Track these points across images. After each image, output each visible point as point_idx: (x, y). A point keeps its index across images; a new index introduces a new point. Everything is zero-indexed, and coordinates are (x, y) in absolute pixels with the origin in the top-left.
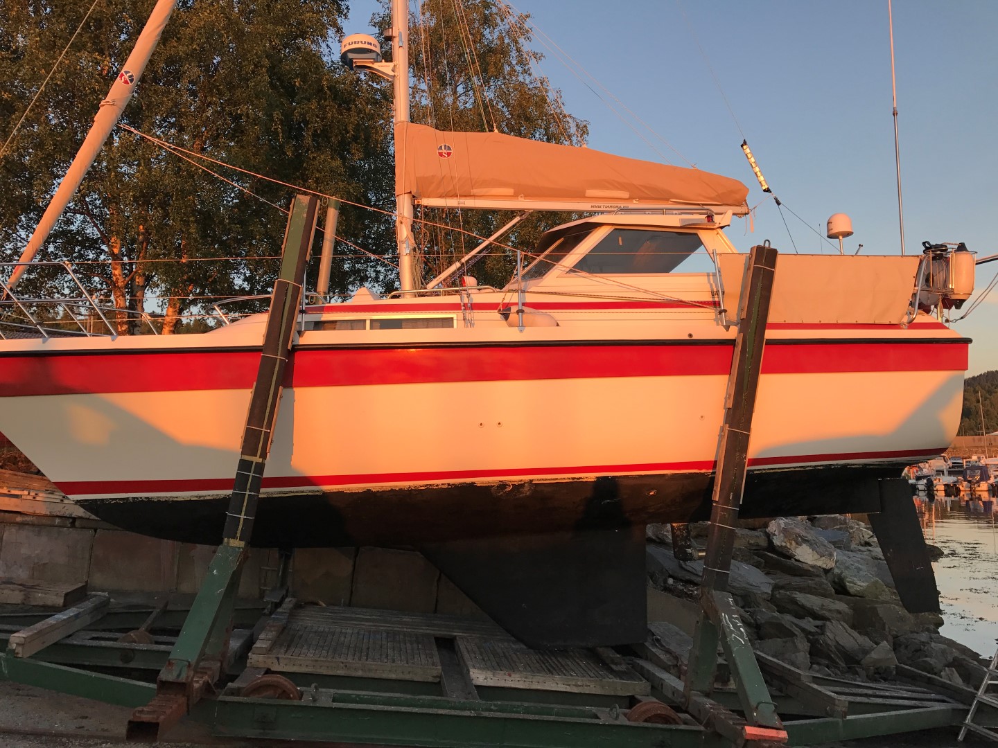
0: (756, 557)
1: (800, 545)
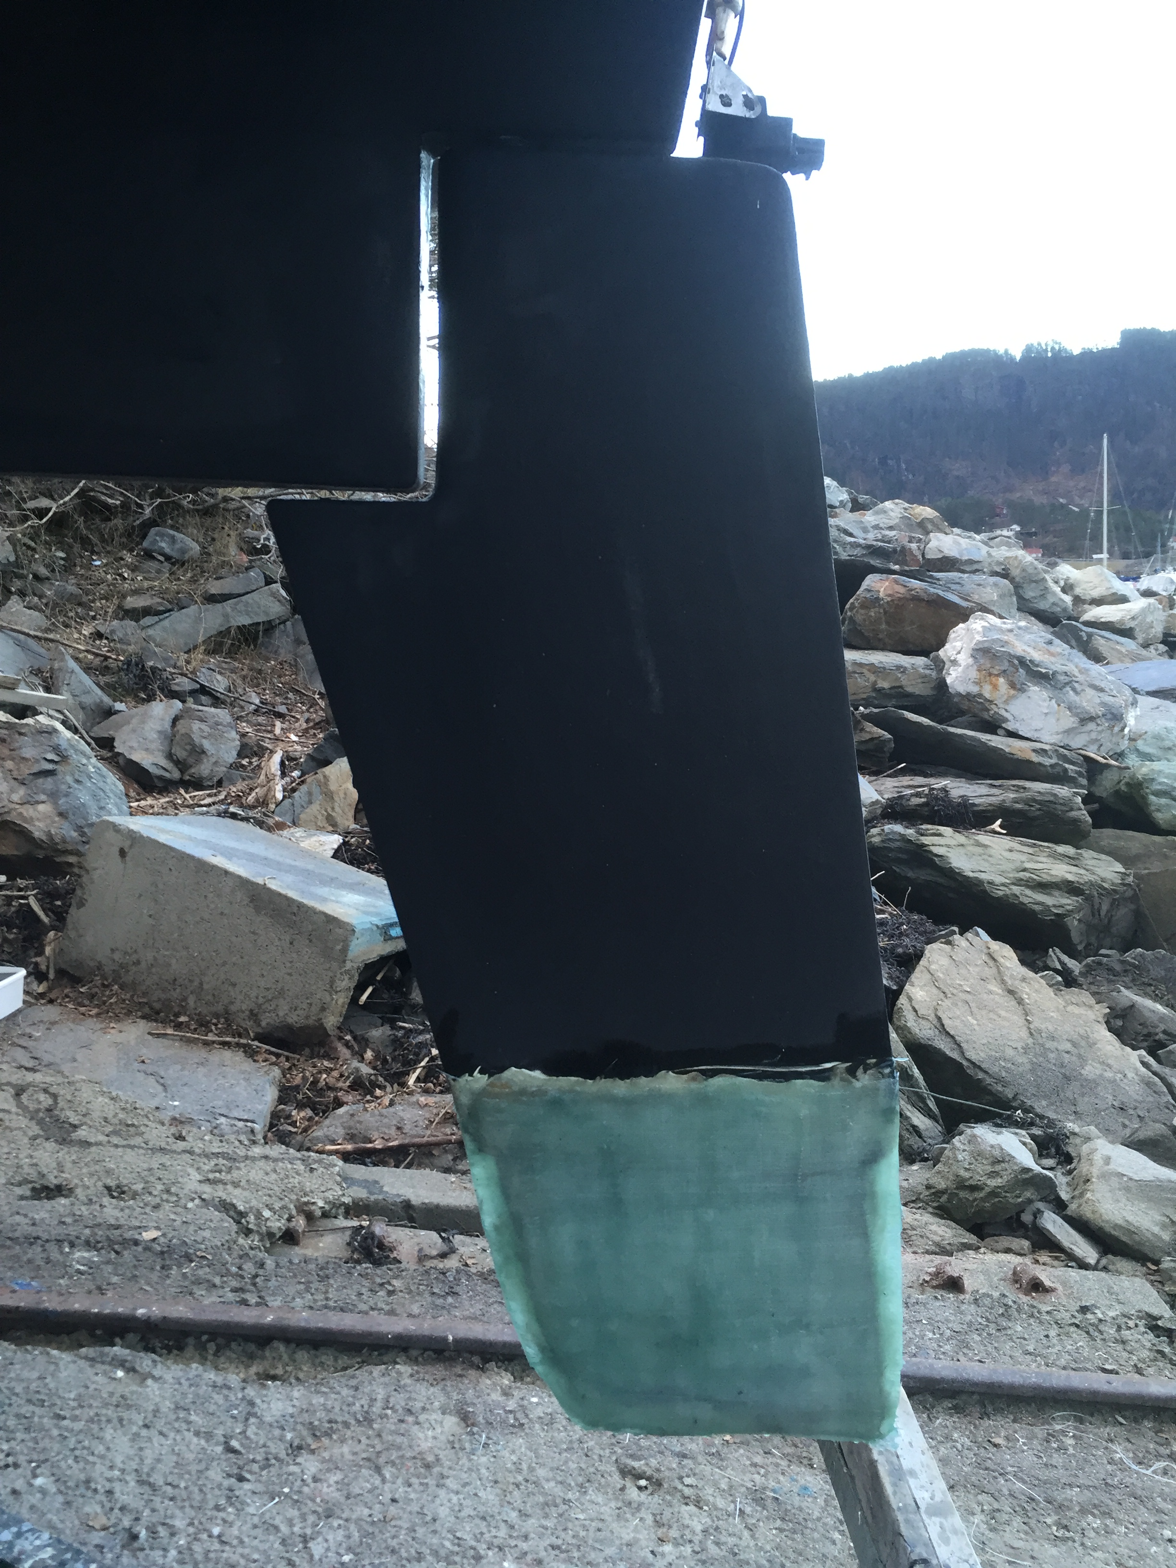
0: (869, 727)
1: (1022, 690)
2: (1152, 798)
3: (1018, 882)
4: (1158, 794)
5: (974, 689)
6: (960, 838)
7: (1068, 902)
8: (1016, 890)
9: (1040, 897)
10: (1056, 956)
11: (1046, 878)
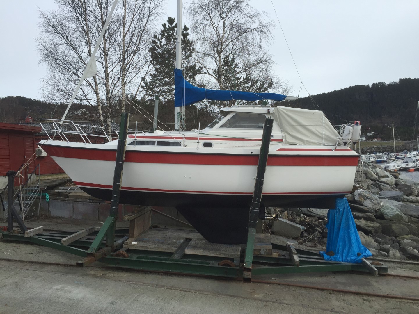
1: (366, 200)
2: (384, 215)
3: (365, 226)
4: (385, 215)
5: (359, 200)
6: (358, 221)
7: (372, 229)
8: (365, 227)
9: (368, 228)
10: (370, 235)
11: (369, 226)
